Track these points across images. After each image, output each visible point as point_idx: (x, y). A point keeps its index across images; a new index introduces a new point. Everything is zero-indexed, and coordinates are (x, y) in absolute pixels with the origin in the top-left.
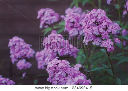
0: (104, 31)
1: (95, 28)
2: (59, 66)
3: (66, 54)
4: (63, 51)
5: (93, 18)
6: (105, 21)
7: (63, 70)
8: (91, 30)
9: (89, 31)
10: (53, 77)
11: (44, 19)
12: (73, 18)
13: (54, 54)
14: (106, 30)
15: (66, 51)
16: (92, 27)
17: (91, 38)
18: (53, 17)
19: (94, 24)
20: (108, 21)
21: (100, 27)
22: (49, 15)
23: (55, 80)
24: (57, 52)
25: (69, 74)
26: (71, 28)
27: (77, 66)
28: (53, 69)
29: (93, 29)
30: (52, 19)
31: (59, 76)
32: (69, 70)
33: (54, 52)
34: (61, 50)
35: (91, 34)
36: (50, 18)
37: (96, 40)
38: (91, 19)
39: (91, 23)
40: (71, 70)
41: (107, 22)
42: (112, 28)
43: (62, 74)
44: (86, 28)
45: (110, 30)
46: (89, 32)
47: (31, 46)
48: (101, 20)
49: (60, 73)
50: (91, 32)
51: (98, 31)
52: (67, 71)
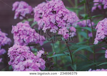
0: (60, 20)
1: (52, 17)
2: (18, 50)
3: (32, 41)
4: (29, 39)
5: (50, 7)
6: (62, 10)
7: (22, 55)
8: (49, 18)
9: (47, 19)
10: (13, 61)
11: (18, 11)
12: (41, 9)
13: (20, 41)
14: (62, 19)
15: (32, 39)
16: (50, 16)
17: (49, 25)
18: (26, 9)
19: (52, 13)
20: (64, 10)
21: (57, 16)
22: (22, 7)
23: (15, 63)
24: (23, 39)
25: (27, 58)
26: (39, 19)
27: (40, 53)
28: (13, 53)
29: (50, 17)
30: (24, 11)
31: (18, 60)
32: (27, 55)
33: (21, 39)
34: (27, 38)
35: (48, 22)
36: (23, 10)
37: (54, 28)
38: (48, 8)
39: (48, 12)
40: (29, 55)
41: (64, 12)
42: (68, 17)
43: (20, 58)
44: (44, 16)
45: (65, 18)
46: (47, 21)
47: (7, 34)
48: (58, 9)
49: (18, 57)
50: (48, 21)
51: (54, 19)
52: (26, 56)
